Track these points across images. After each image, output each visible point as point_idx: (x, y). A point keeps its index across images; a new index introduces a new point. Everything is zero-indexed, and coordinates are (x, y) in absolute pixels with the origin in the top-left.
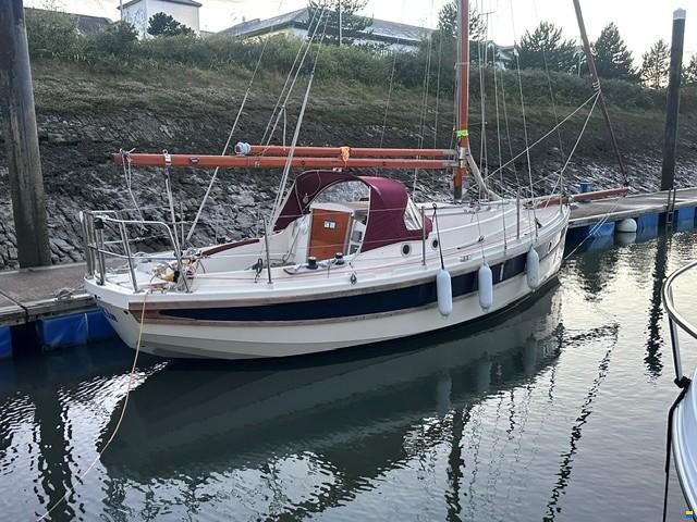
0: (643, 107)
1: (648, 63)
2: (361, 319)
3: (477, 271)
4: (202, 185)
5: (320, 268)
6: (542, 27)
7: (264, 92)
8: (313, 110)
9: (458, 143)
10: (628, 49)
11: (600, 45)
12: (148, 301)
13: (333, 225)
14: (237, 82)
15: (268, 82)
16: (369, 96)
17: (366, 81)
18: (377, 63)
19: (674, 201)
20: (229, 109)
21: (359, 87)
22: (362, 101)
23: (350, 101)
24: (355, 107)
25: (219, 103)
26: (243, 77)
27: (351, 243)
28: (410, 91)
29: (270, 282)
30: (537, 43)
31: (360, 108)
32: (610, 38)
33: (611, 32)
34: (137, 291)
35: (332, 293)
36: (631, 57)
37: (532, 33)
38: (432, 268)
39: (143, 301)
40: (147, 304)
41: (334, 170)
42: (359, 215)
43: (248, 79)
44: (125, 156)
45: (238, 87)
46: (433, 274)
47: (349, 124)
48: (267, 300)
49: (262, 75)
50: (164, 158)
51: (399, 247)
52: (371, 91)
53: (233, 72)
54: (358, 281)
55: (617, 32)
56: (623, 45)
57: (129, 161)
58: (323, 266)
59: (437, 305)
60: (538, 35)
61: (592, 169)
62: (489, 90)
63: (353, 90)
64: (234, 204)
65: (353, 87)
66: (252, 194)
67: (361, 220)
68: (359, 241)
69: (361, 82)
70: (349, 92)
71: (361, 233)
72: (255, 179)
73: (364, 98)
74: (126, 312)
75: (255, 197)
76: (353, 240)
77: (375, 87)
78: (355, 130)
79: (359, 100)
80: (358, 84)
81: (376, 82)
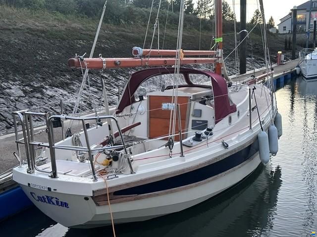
1: (200, 6)
5: (203, 140)
8: (38, 30)
9: (218, 46)
12: (109, 186)
16: (68, 21)
17: (63, 12)
21: (61, 16)
22: (66, 25)
23: (58, 24)
24: (63, 28)
27: (192, 118)
28: (91, 19)
29: (182, 156)
31: (66, 29)
34: (95, 179)
44: (82, 60)
47: (64, 40)
48: (183, 170)
50: (102, 61)
52: (68, 18)
57: (86, 64)
63: (56, 17)
64: (11, 96)
65: (56, 15)
66: (20, 88)
67: (200, 102)
68: (200, 116)
69: (60, 13)
70: (55, 19)
71: (201, 110)
72: (17, 77)
73: (66, 23)
74: (86, 199)
75: (23, 90)
76: (194, 116)
77: (69, 16)
78: (68, 43)
79: (63, 24)
80: (59, 14)
81: (69, 13)
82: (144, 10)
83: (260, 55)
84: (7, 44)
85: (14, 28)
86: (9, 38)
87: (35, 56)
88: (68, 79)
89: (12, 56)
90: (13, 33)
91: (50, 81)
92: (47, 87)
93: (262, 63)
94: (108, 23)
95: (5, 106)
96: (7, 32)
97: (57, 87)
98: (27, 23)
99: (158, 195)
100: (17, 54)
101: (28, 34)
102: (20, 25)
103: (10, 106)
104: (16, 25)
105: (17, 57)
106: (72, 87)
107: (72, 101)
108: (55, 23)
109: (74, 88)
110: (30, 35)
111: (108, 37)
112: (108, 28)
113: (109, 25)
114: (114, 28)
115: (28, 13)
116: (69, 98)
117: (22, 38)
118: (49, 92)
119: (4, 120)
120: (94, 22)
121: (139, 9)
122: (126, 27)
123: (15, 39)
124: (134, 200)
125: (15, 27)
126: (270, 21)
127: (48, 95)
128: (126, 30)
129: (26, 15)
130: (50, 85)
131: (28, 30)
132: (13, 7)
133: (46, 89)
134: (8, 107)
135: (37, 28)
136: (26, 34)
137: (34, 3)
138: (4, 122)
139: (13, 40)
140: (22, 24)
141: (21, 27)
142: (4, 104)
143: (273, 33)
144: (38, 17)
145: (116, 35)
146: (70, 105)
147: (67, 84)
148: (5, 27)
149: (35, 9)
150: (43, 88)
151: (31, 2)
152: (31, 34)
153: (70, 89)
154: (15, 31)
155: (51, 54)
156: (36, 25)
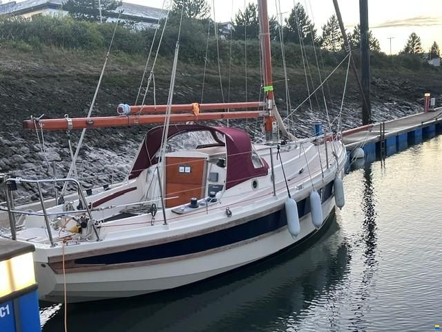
0: (330, 65)
1: (327, 33)
2: (235, 246)
3: (309, 197)
4: (10, 146)
5: (200, 207)
6: (250, 7)
7: (45, 62)
8: (91, 76)
9: (265, 97)
10: (312, 23)
11: (292, 21)
12: (66, 253)
13: (188, 170)
14: (20, 55)
15: (46, 53)
16: (133, 63)
17: (129, 51)
18: (134, 36)
19: (384, 133)
20: (18, 78)
21: (124, 56)
22: (129, 68)
23: (119, 68)
24: (125, 73)
25: (8, 73)
26: (25, 51)
27: (208, 183)
28: (164, 58)
29: (166, 223)
30: (248, 20)
31: (129, 73)
32: (298, 16)
33: (299, 10)
34: (53, 245)
35: (214, 228)
36: (314, 29)
37: (243, 12)
38: (281, 198)
39: (62, 254)
40: (65, 256)
41: (187, 123)
42: (213, 159)
43: (30, 52)
44: (37, 122)
45: (21, 59)
46: (282, 203)
47: (123, 87)
48: (165, 239)
49: (40, 48)
50: (67, 122)
51: (249, 183)
52: (133, 59)
53: (15, 47)
54: (233, 214)
55: (303, 10)
56: (309, 20)
57: (41, 126)
58: (202, 204)
59: (288, 227)
60: (247, 14)
61: (309, 114)
62: (223, 56)
63: (119, 58)
64: (43, 160)
65: (119, 56)
66: (56, 150)
67: (218, 164)
68: (217, 181)
69: (125, 51)
70: (117, 61)
71: (217, 174)
72: (56, 137)
73: (130, 65)
74: (43, 265)
75: (60, 153)
76: (210, 180)
77: (137, 56)
78: (129, 91)
79: (126, 66)
80: (122, 54)
81: (136, 52)
82: (240, 43)
83: (407, 98)
84: (49, 95)
85: (61, 75)
86: (52, 87)
87: (83, 110)
88: (121, 138)
89: (53, 110)
90: (59, 80)
91: (96, 140)
92: (91, 148)
93: (408, 109)
94: (188, 62)
95: (33, 172)
96: (51, 80)
97: (105, 148)
98: (79, 68)
99: (132, 266)
100: (59, 107)
101: (78, 82)
102: (69, 70)
103: (41, 173)
104: (63, 71)
105: (58, 111)
106: (124, 147)
107: (121, 166)
108: (116, 66)
109: (127, 149)
110: (81, 84)
111: (184, 81)
112: (187, 69)
113: (189, 65)
114: (196, 69)
115: (81, 54)
116: (116, 162)
117: (68, 87)
118: (93, 155)
119: (30, 190)
120: (169, 63)
121: (232, 42)
122: (213, 67)
123: (60, 89)
124: (101, 270)
125: (62, 73)
126: (433, 49)
127: (91, 158)
128: (211, 71)
129: (79, 58)
130: (96, 146)
131: (79, 77)
132: (63, 48)
133: (90, 151)
134: (37, 174)
135: (91, 73)
136: (75, 81)
137: (90, 41)
138: (31, 191)
139: (58, 89)
140: (73, 69)
141: (70, 72)
142: (33, 170)
143: (435, 65)
144: (95, 59)
145: (195, 78)
146: (117, 170)
147: (118, 144)
148: (49, 74)
149: (92, 48)
150: (86, 150)
151: (87, 40)
152: (83, 81)
153: (121, 150)
154: (62, 79)
155: (104, 106)
156: (90, 70)
